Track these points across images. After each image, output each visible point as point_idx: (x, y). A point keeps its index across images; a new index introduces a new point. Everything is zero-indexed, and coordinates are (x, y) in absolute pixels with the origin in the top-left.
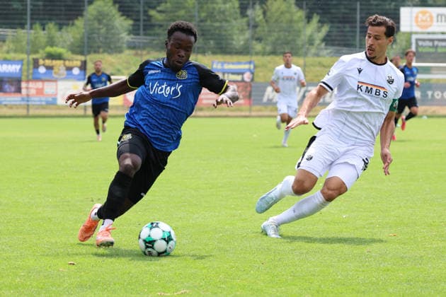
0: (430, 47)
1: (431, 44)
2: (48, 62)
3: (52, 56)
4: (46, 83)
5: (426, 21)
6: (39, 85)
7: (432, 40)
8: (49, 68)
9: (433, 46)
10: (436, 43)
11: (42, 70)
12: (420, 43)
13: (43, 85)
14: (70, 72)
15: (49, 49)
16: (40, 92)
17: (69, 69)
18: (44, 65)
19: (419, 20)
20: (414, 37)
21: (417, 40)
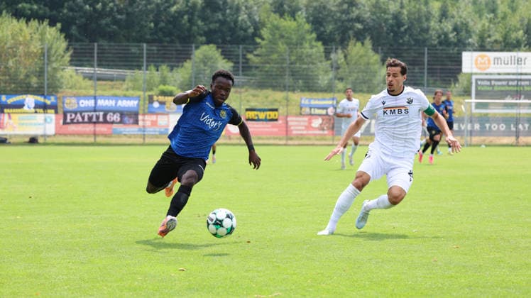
0: (488, 86)
1: (488, 83)
2: (161, 98)
3: (164, 93)
4: (159, 116)
5: (484, 63)
6: (154, 118)
7: (490, 80)
8: (162, 103)
9: (491, 85)
10: (493, 82)
11: (156, 105)
12: (479, 83)
13: (157, 118)
15: (162, 87)
16: (154, 123)
18: (157, 101)
19: (479, 62)
20: (474, 77)
21: (477, 80)
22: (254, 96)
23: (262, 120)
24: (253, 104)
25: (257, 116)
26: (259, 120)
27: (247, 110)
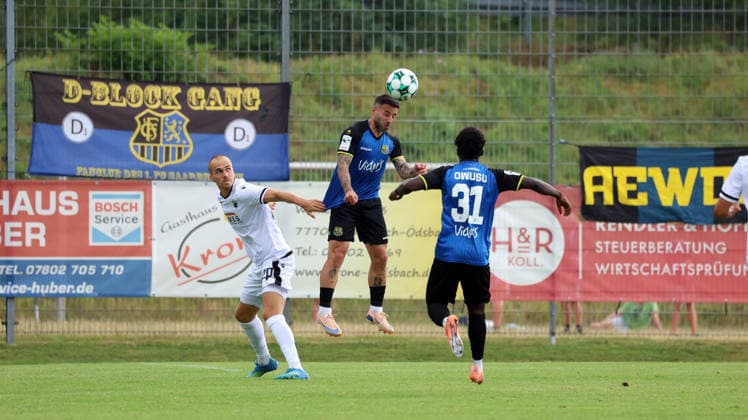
2: (103, 93)
3: (120, 66)
4: (95, 197)
6: (65, 202)
8: (112, 120)
11: (78, 128)
13: (83, 202)
14: (211, 140)
15: (105, 30)
16: (69, 232)
17: (209, 124)
18: (84, 106)
22: (626, 76)
23: (674, 214)
24: (624, 122)
25: (649, 186)
26: (658, 213)
27: (590, 156)
